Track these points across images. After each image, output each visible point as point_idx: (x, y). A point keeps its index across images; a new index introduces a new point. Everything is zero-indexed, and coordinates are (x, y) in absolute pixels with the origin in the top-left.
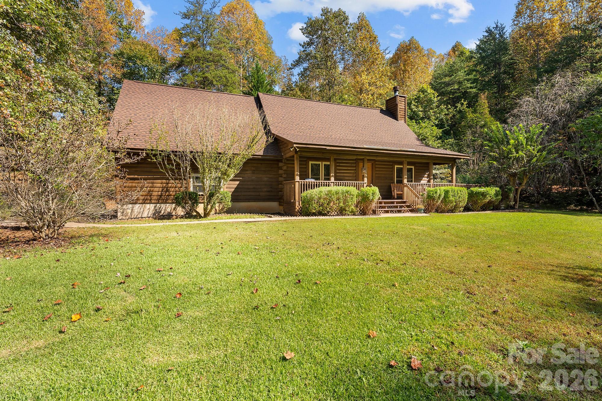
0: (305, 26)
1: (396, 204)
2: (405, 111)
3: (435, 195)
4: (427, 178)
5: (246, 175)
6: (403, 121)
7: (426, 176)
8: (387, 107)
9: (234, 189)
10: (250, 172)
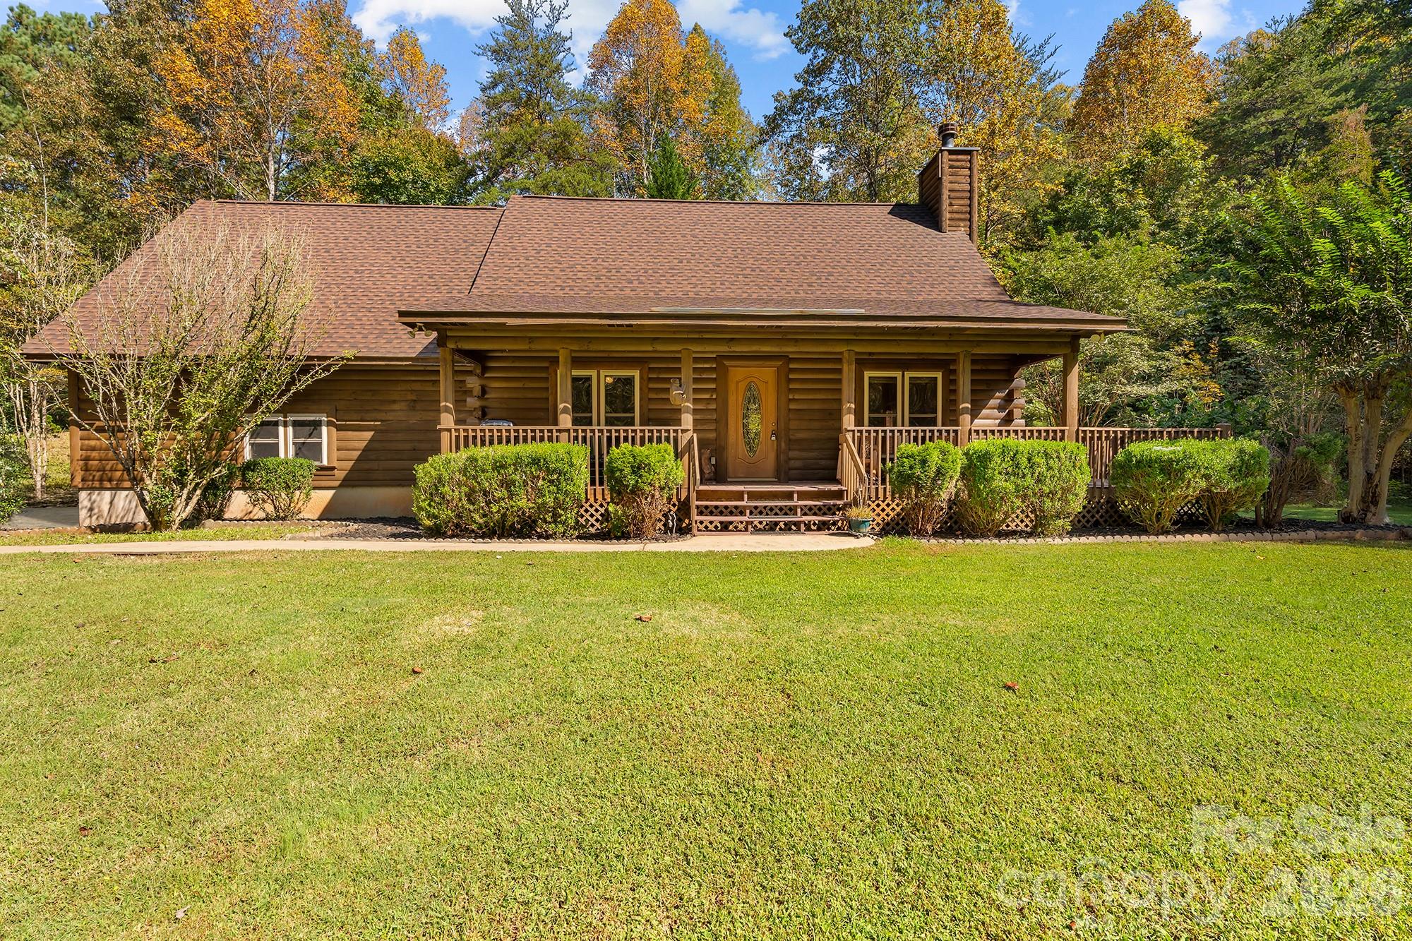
0: (796, 23)
1: (799, 499)
2: (970, 199)
3: (918, 471)
4: (1001, 408)
5: (390, 416)
6: (962, 232)
7: (993, 402)
8: (921, 195)
9: (359, 453)
10: (402, 406)
